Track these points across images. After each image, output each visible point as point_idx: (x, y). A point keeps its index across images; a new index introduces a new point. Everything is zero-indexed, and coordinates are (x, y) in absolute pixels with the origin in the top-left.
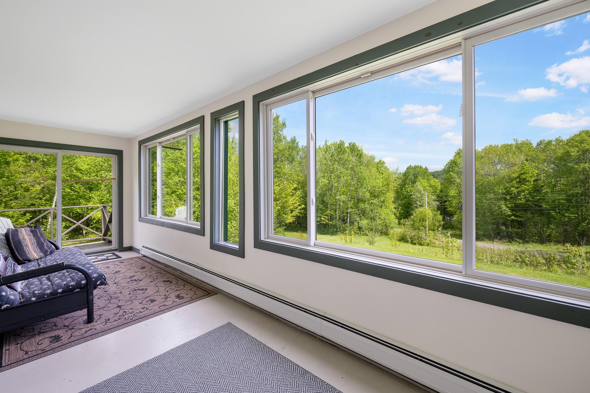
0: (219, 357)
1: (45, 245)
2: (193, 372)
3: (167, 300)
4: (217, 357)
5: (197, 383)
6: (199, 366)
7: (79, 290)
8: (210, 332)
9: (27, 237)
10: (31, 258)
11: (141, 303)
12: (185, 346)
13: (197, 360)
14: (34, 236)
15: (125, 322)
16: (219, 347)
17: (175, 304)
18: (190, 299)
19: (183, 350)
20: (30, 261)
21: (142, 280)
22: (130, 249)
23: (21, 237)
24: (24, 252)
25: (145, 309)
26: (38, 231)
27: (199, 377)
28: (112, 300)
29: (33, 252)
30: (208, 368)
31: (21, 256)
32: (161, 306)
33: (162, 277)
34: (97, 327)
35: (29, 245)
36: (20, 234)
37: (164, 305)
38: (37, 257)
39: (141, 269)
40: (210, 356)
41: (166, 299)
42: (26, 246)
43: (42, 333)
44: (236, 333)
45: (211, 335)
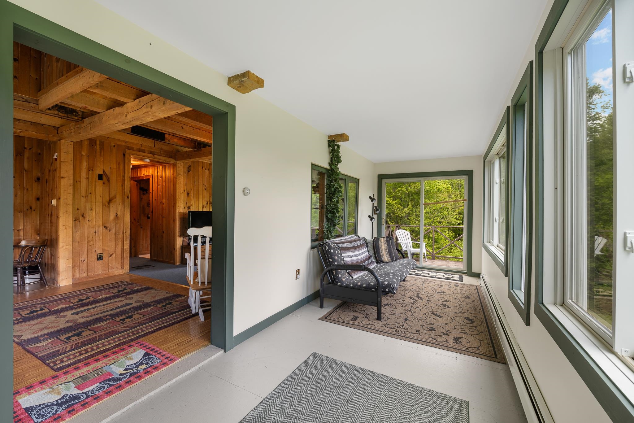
0: (406, 419)
1: (393, 253)
2: (374, 407)
3: (443, 336)
4: (404, 418)
5: (364, 417)
6: (383, 408)
7: (374, 290)
8: (433, 392)
9: (383, 245)
10: (384, 260)
11: (423, 326)
12: (399, 384)
13: (390, 402)
14: (387, 245)
15: (395, 333)
16: (420, 412)
17: (444, 344)
18: (465, 349)
19: (392, 385)
20: (383, 262)
21: (450, 307)
22: (478, 275)
23: (380, 244)
24: (380, 255)
25: (418, 332)
26: (390, 241)
27: (370, 415)
28: (408, 312)
29: (385, 257)
30: (386, 417)
31: (378, 258)
32: (431, 338)
33: (471, 313)
34: (377, 325)
35: (384, 250)
36: (380, 242)
37: (435, 339)
38: (387, 261)
39: (464, 297)
40: (402, 411)
41: (444, 334)
42: (381, 251)
43: (357, 312)
44: (457, 419)
45: (430, 396)
